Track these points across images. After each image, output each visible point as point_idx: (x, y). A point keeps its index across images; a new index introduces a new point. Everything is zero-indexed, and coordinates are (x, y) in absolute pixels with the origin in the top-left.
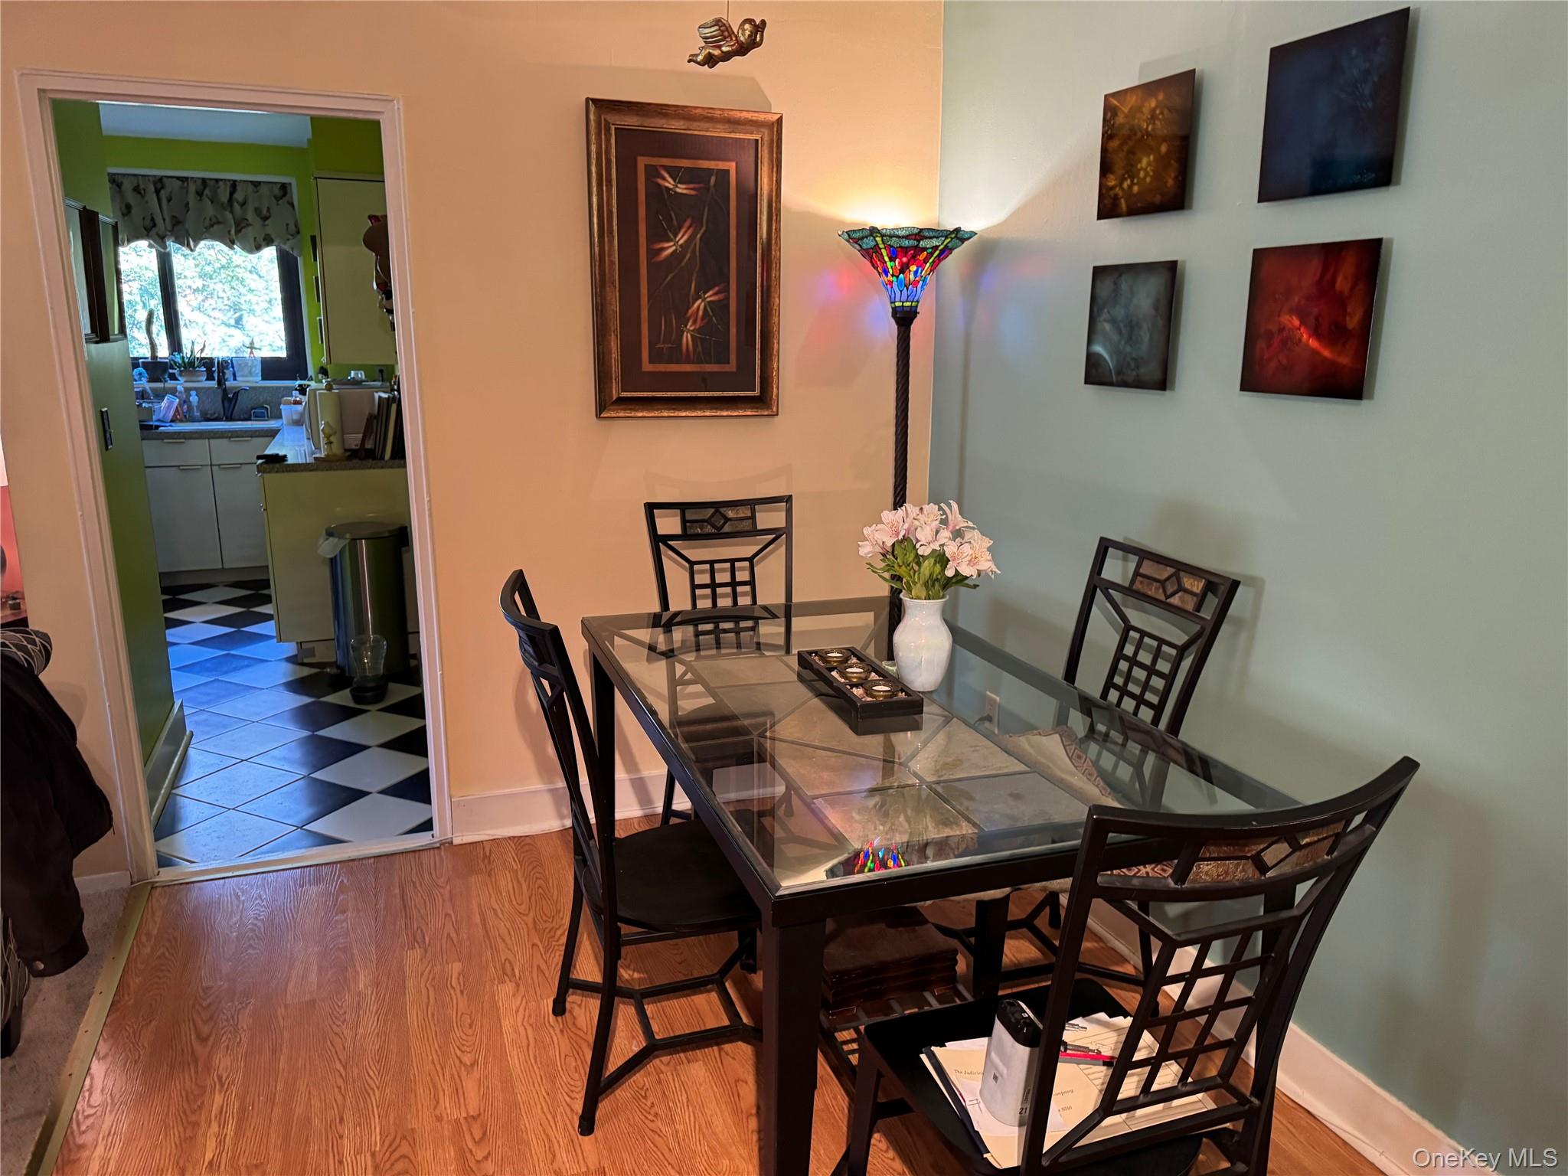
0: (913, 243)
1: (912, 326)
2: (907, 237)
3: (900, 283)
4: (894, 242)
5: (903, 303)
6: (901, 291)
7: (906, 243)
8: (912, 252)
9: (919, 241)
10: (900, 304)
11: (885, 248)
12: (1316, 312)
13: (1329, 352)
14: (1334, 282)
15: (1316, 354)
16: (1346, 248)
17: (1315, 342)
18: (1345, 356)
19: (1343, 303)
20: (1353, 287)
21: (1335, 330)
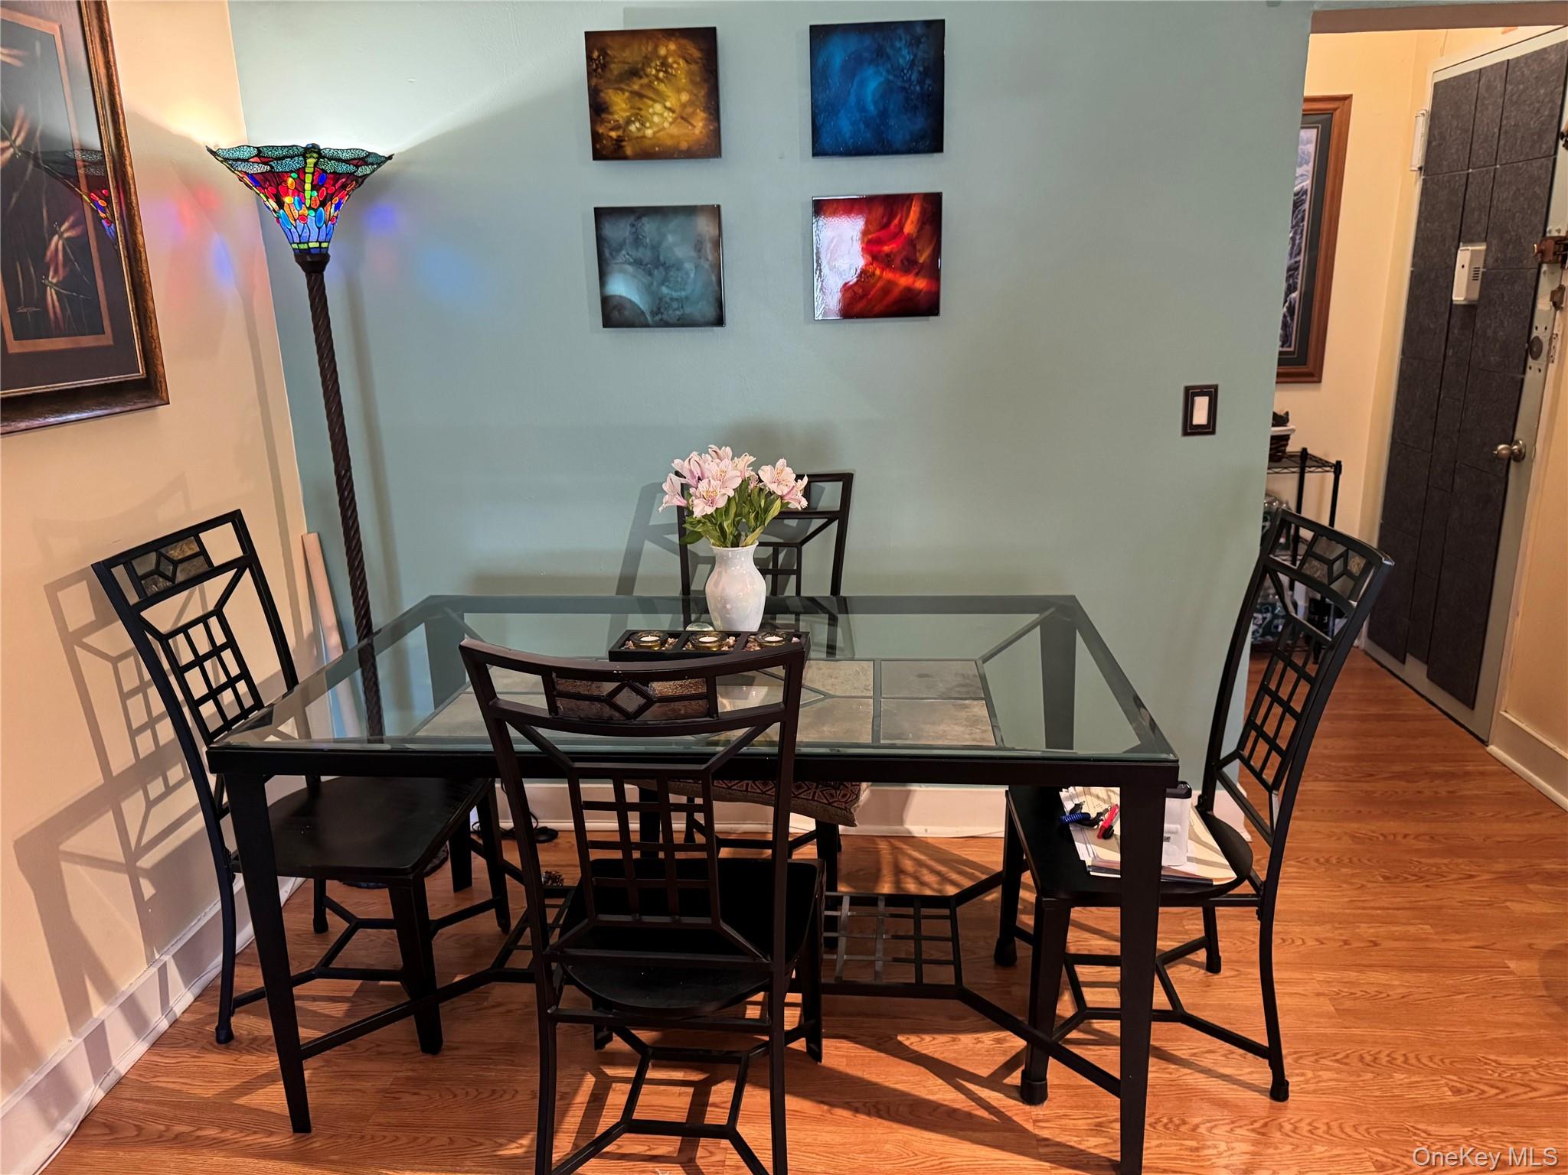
0: (352, 168)
1: (325, 273)
2: (347, 161)
3: (318, 219)
4: (329, 167)
5: (320, 243)
6: (319, 228)
7: (343, 168)
8: (344, 180)
9: (357, 167)
10: (317, 245)
11: (313, 174)
12: (886, 249)
13: (904, 281)
14: (901, 227)
15: (891, 284)
16: (906, 199)
17: (888, 275)
18: (921, 284)
19: (911, 242)
20: (920, 229)
21: (910, 265)
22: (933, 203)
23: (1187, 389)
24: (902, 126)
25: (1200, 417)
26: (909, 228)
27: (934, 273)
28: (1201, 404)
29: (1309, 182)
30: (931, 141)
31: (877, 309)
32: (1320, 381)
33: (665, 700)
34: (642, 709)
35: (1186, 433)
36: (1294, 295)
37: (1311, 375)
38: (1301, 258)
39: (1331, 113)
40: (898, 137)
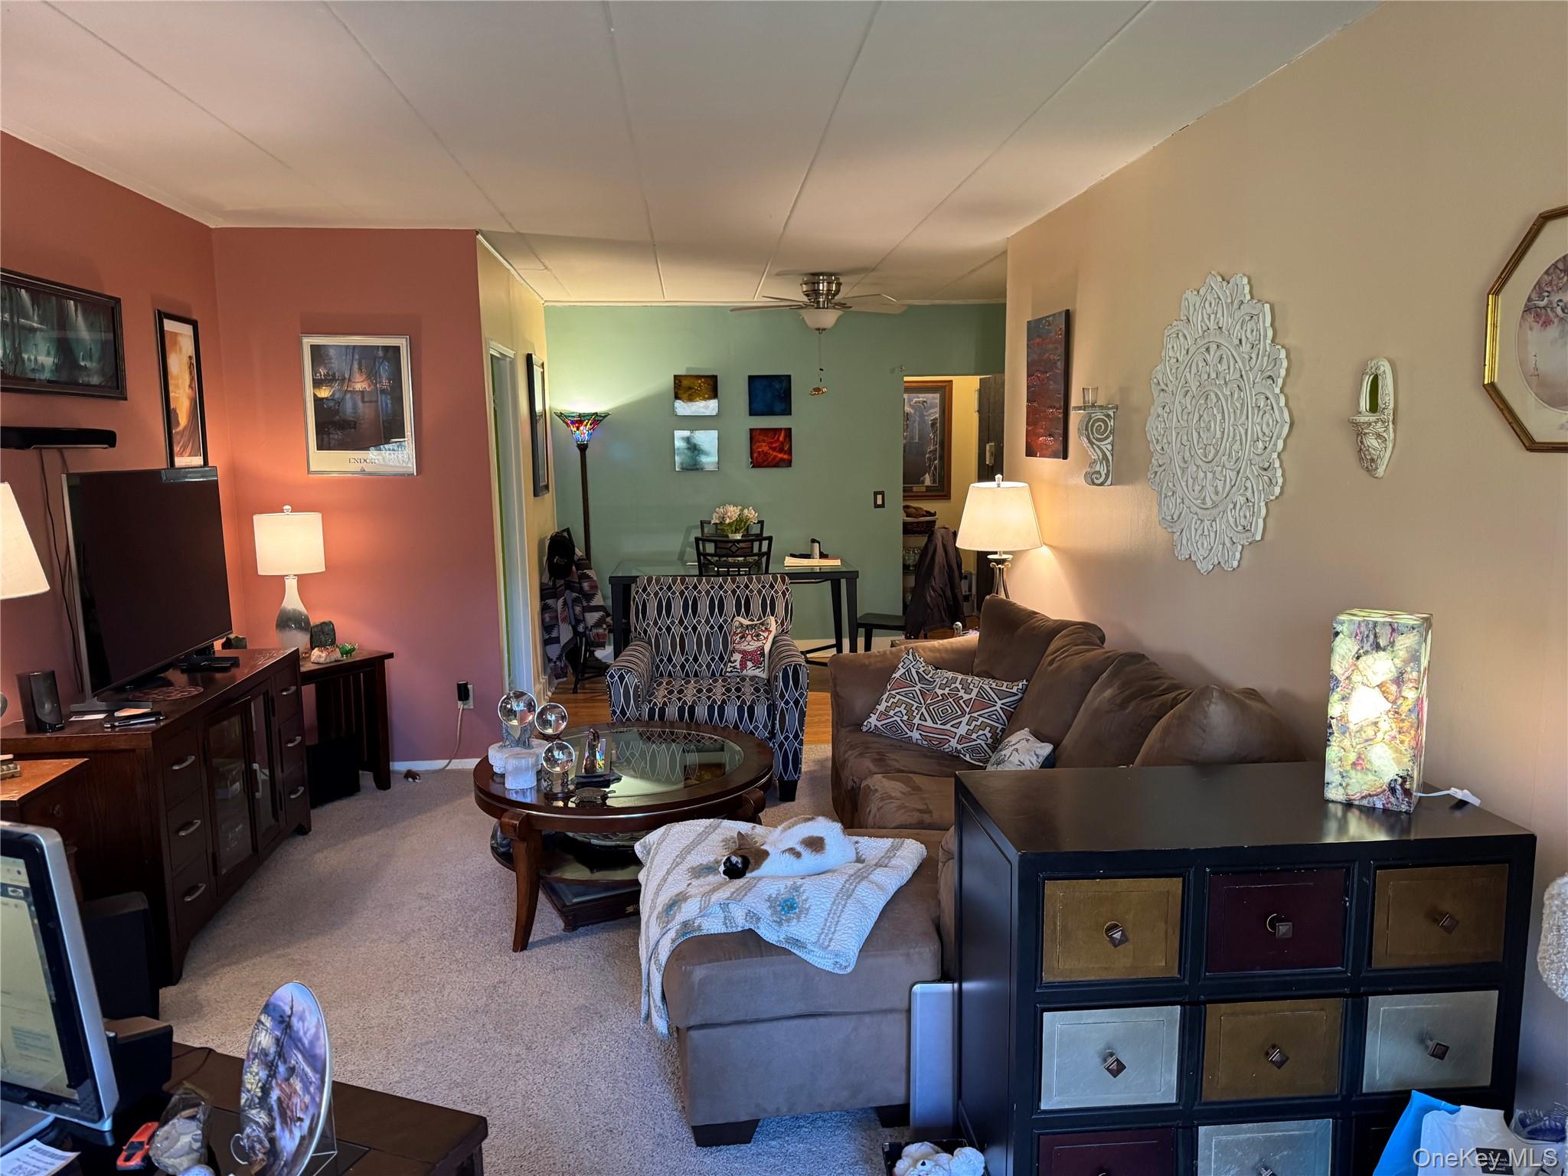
12: (774, 445)
13: (780, 455)
14: (778, 438)
15: (776, 457)
16: (781, 429)
17: (775, 453)
18: (786, 457)
19: (782, 443)
20: (785, 439)
21: (781, 450)
22: (789, 431)
23: (875, 492)
24: (779, 406)
25: (879, 502)
26: (781, 439)
27: (790, 452)
28: (879, 497)
29: (938, 415)
30: (787, 411)
31: (772, 464)
32: (950, 499)
33: (742, 548)
34: (737, 550)
35: (875, 507)
36: (936, 462)
37: (945, 496)
38: (938, 446)
39: (945, 387)
40: (778, 410)
